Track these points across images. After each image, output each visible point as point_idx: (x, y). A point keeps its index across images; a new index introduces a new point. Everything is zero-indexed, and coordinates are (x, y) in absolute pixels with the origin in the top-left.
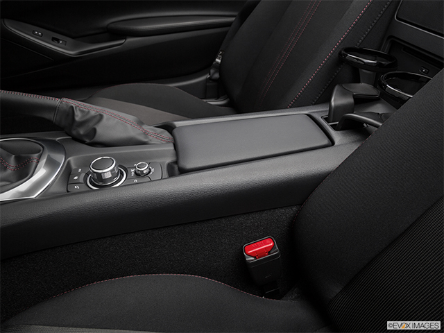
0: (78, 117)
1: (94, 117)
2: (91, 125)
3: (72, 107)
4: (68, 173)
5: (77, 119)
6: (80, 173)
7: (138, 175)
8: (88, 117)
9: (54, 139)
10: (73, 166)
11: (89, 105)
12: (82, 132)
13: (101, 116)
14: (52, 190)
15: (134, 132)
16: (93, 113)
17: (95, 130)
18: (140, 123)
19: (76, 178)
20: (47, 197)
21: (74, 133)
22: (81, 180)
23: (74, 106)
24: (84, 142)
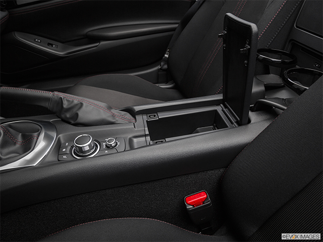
0: (66, 105)
1: (77, 105)
2: (75, 110)
3: (61, 98)
4: (58, 147)
5: (65, 106)
6: (67, 146)
7: (108, 147)
8: (72, 105)
9: (49, 121)
10: (62, 141)
11: (72, 96)
12: (68, 116)
13: (82, 104)
14: (48, 159)
15: (105, 115)
16: (76, 102)
17: (77, 115)
18: (110, 108)
19: (64, 150)
20: (44, 165)
21: (63, 116)
22: (68, 152)
23: (62, 97)
24: (69, 123)
